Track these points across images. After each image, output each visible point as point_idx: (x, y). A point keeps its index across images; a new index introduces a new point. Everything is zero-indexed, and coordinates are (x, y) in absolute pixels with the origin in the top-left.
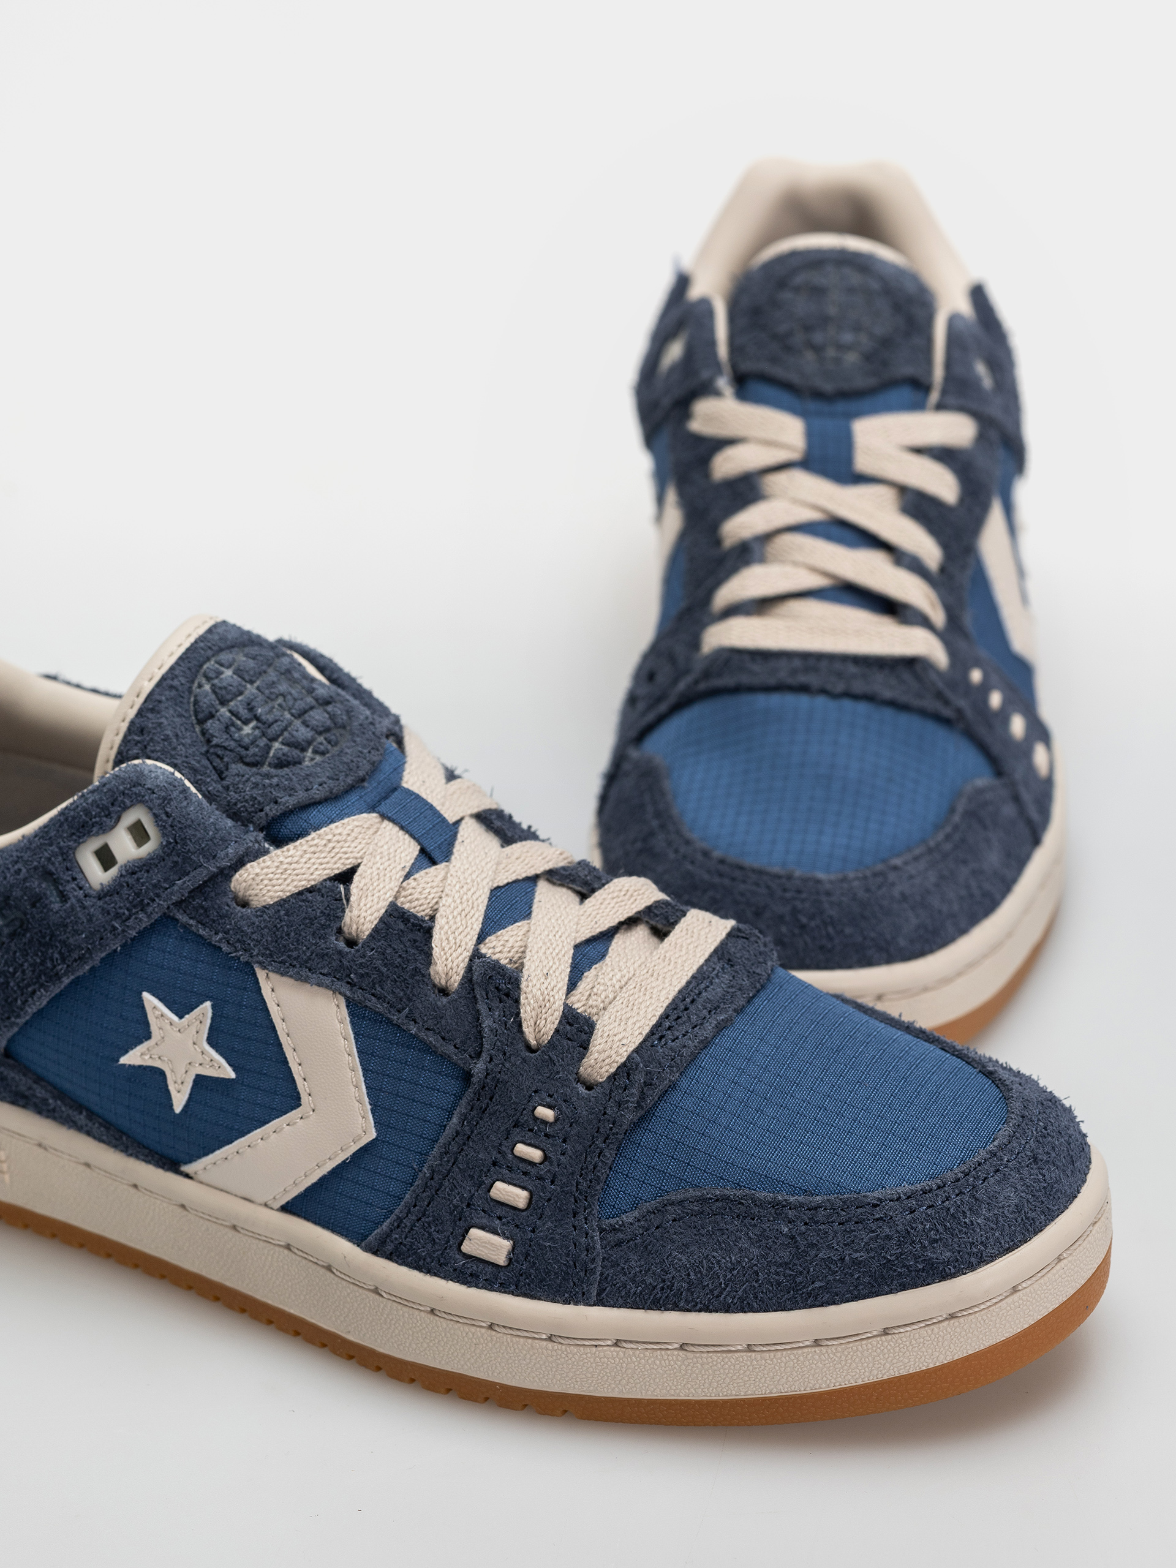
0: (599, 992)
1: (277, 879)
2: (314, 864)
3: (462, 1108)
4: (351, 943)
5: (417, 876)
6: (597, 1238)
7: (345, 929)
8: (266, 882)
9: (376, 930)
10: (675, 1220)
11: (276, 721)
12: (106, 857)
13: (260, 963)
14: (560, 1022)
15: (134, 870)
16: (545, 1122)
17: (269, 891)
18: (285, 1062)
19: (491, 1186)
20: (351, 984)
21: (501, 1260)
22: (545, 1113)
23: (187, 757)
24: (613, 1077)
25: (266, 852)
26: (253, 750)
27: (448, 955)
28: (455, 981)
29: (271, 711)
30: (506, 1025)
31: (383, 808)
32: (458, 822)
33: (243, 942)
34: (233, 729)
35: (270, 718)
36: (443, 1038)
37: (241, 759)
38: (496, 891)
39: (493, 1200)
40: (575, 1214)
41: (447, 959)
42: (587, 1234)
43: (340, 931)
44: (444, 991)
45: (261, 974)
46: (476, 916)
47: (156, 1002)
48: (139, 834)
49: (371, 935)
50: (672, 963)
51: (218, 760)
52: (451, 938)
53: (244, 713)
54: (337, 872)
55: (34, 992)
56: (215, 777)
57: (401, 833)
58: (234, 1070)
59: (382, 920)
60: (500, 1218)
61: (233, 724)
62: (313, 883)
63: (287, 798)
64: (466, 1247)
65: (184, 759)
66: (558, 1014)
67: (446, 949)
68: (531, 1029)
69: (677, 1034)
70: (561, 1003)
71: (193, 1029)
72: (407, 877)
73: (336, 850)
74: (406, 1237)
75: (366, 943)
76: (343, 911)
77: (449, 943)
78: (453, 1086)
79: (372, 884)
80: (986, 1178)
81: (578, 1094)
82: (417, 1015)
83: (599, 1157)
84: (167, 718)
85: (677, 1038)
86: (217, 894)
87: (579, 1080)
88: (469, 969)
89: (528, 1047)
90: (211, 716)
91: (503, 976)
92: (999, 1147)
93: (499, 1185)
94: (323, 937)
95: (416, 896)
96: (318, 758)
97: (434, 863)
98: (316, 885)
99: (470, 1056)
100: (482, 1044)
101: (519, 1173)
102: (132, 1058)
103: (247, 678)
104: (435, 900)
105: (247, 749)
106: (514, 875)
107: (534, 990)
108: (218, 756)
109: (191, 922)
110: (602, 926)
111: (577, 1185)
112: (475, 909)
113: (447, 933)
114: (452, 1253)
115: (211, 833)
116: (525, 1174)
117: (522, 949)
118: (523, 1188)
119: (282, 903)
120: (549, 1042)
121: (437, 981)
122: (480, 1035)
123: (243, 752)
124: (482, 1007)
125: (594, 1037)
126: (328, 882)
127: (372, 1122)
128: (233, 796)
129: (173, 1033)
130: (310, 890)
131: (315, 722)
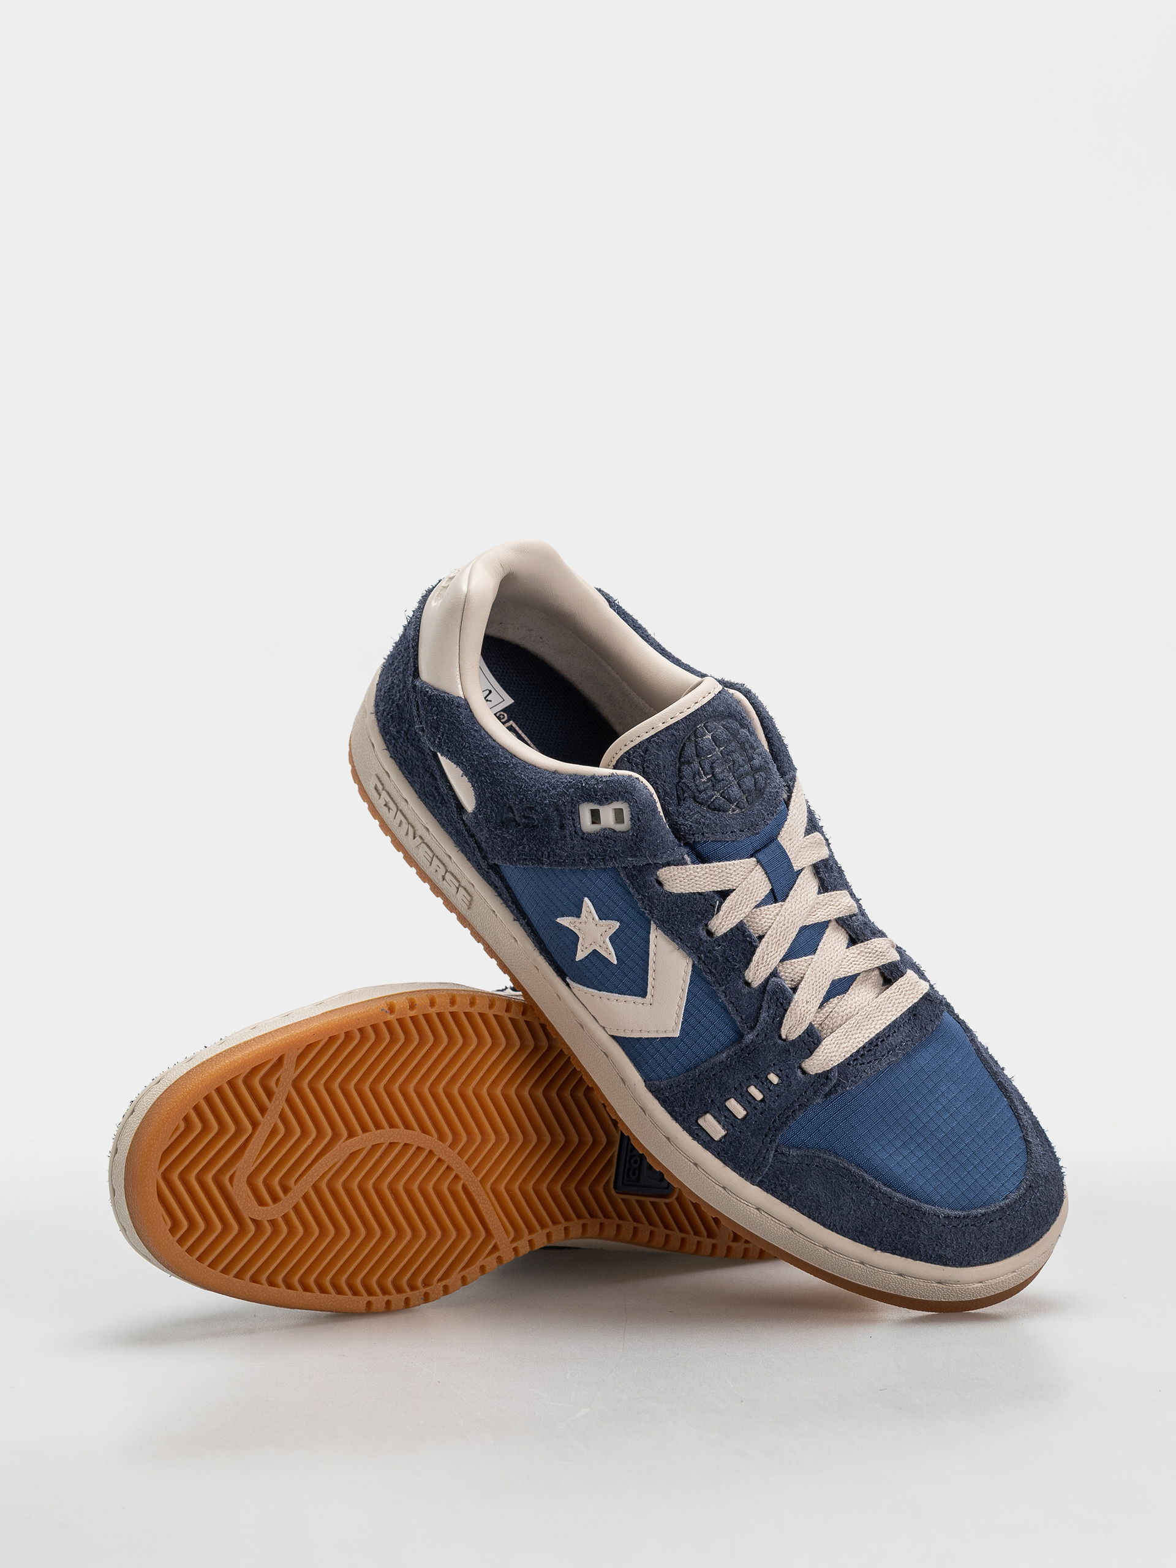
0: (833, 1017)
1: (685, 882)
2: (708, 881)
3: (731, 1051)
4: (710, 933)
5: (762, 908)
6: (772, 1155)
7: (710, 926)
8: (678, 881)
9: (726, 934)
10: (817, 1166)
11: (723, 780)
12: (595, 816)
13: (655, 923)
14: (803, 1033)
15: (609, 835)
16: (771, 1083)
17: (677, 887)
18: (647, 973)
19: (729, 1099)
20: (700, 958)
21: (717, 1138)
22: (774, 1078)
23: (665, 782)
24: (818, 1075)
25: (686, 864)
26: (703, 795)
27: (759, 968)
28: (756, 984)
29: (723, 772)
30: (774, 1020)
31: (760, 855)
32: (800, 872)
33: (651, 907)
34: (697, 777)
35: (720, 777)
36: (737, 1010)
37: (695, 799)
38: (803, 929)
39: (726, 1106)
40: (766, 1136)
41: (757, 970)
42: (768, 1150)
43: (706, 925)
44: (748, 984)
45: (653, 926)
46: (785, 946)
47: (590, 904)
48: (619, 816)
49: (722, 936)
50: (882, 1011)
51: (681, 792)
52: (765, 957)
53: (707, 767)
54: (719, 890)
55: (525, 859)
56: (676, 802)
57: (765, 876)
58: (617, 960)
59: (731, 930)
60: (725, 1117)
61: (699, 773)
62: (704, 891)
63: (710, 835)
64: (701, 1122)
65: (663, 782)
66: (804, 1028)
67: (760, 963)
68: (786, 1031)
69: (864, 1061)
70: (809, 1022)
71: (604, 929)
72: (757, 907)
73: (724, 878)
74: (672, 1096)
75: (717, 939)
76: (713, 916)
77: (762, 960)
78: (731, 1034)
79: (735, 906)
80: (992, 1221)
81: (796, 1076)
82: (728, 992)
83: (792, 1112)
84: (663, 753)
85: (864, 1064)
86: (648, 874)
87: (800, 1068)
88: (767, 980)
89: (780, 1037)
90: (689, 763)
91: (784, 994)
92: (1008, 1206)
93: (732, 1101)
94: (696, 926)
95: (757, 920)
96: (737, 811)
97: (776, 901)
98: (704, 893)
99: (747, 1027)
100: (756, 1024)
101: (746, 1100)
102: (565, 921)
103: (718, 743)
104: (766, 928)
105: (700, 792)
106: (818, 919)
107: (797, 1009)
108: (683, 789)
109: (627, 881)
110: (853, 972)
111: (774, 1121)
112: (786, 941)
113: (764, 953)
114: (693, 1119)
115: (659, 841)
116: (749, 1102)
117: (802, 975)
118: (745, 1109)
119: (681, 896)
120: (793, 1040)
121: (747, 978)
122: (756, 1020)
123: (697, 794)
124: (765, 1005)
125: (818, 1050)
126: (712, 893)
127: (680, 1029)
128: (681, 820)
129: (592, 924)
130: (700, 894)
131: (745, 787)
